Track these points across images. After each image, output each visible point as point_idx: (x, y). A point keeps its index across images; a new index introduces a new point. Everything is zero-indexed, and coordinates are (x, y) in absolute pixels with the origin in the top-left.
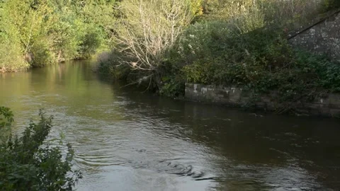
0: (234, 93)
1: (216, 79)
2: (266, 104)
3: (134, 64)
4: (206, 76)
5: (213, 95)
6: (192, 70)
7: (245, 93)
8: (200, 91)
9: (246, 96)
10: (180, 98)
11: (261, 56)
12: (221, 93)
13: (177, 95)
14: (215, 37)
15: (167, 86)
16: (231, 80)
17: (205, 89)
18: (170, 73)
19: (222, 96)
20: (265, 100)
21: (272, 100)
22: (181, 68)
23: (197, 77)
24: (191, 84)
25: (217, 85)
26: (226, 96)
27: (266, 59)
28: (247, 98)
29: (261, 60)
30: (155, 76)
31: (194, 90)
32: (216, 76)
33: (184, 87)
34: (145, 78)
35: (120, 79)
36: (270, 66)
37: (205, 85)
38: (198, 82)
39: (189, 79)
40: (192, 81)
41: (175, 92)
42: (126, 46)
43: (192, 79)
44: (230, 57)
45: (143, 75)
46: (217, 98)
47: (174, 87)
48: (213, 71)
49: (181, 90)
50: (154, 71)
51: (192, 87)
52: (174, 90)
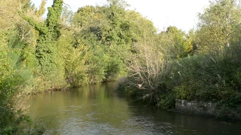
0: (211, 107)
1: (197, 97)
2: (234, 116)
3: (140, 85)
4: (190, 94)
5: (195, 108)
6: (180, 90)
7: (218, 107)
8: (186, 105)
9: (219, 109)
10: (172, 110)
11: (231, 80)
12: (201, 106)
13: (170, 108)
14: (198, 67)
15: (162, 101)
16: (209, 97)
17: (189, 104)
18: (166, 92)
19: (202, 109)
20: (233, 112)
21: (238, 112)
22: (173, 88)
23: (184, 95)
24: (179, 100)
25: (198, 101)
26: (205, 109)
27: (234, 82)
28: (220, 110)
29: (230, 83)
30: (155, 94)
31: (182, 104)
32: (197, 94)
33: (175, 102)
34: (147, 95)
35: (132, 96)
36: (237, 87)
37: (190, 101)
38: (185, 99)
39: (178, 96)
40: (180, 98)
41: (168, 106)
42: (135, 73)
43: (181, 96)
44: (207, 81)
45: (146, 93)
46: (199, 110)
47: (168, 102)
48: (195, 91)
49: (173, 104)
50: (154, 90)
51: (181, 102)
52: (168, 104)
